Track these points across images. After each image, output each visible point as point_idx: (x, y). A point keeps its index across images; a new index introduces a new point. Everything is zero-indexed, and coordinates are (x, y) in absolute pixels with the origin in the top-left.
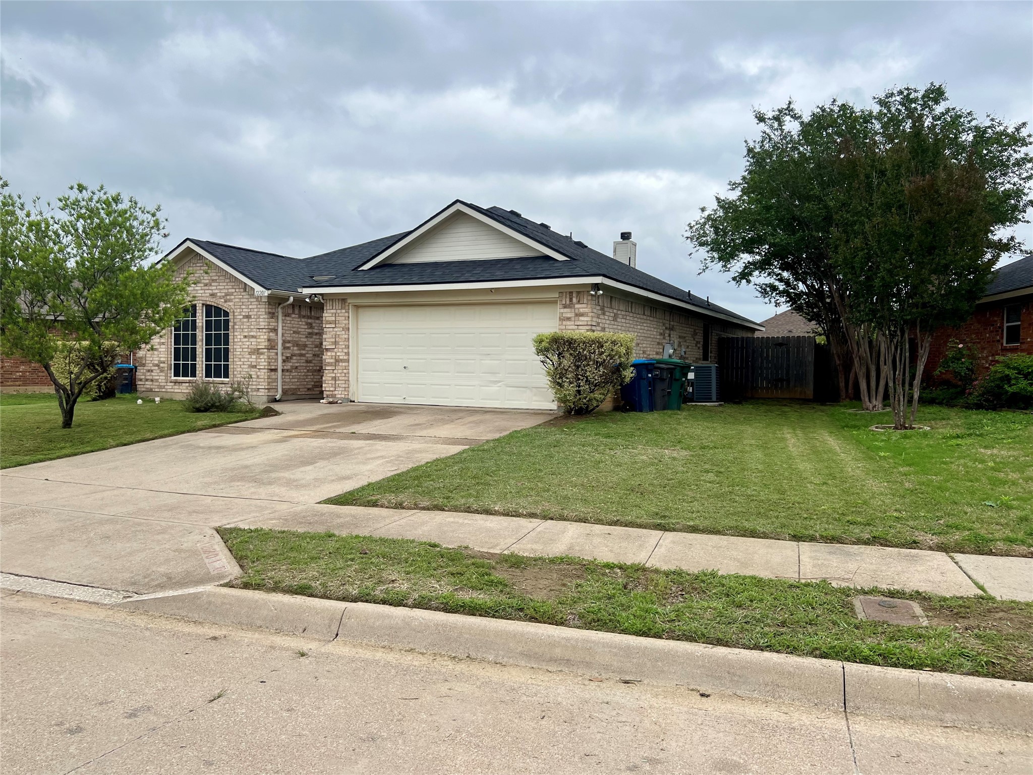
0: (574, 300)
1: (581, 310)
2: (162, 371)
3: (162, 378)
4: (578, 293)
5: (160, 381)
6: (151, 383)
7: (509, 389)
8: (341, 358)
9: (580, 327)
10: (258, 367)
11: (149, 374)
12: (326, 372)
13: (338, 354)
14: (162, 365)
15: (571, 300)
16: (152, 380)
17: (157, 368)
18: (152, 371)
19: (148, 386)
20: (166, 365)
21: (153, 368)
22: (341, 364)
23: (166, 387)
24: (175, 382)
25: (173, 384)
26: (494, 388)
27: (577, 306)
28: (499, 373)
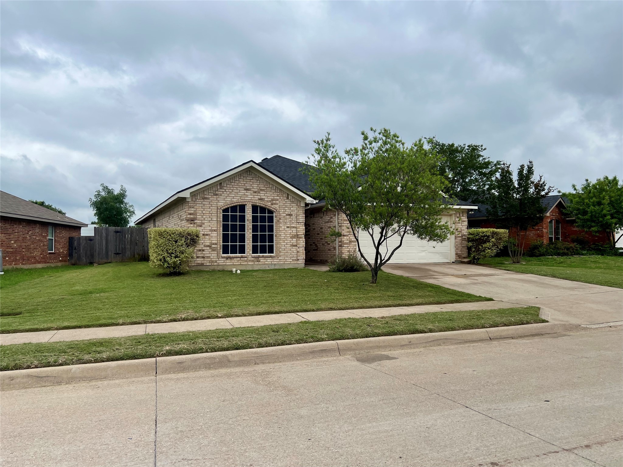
0: (461, 215)
1: (464, 219)
2: (213, 250)
3: (214, 255)
4: (463, 212)
5: (211, 257)
6: (202, 259)
7: (429, 254)
8: (352, 240)
9: (463, 227)
10: (298, 246)
11: (200, 253)
12: (344, 248)
13: (350, 238)
14: (213, 246)
15: (460, 215)
16: (203, 257)
17: (208, 248)
18: (203, 250)
19: (199, 262)
20: (219, 246)
21: (203, 248)
22: (352, 243)
23: (217, 262)
24: (227, 258)
25: (225, 259)
26: (423, 254)
27: (462, 218)
28: (425, 247)
